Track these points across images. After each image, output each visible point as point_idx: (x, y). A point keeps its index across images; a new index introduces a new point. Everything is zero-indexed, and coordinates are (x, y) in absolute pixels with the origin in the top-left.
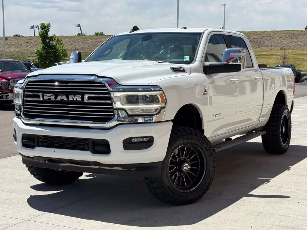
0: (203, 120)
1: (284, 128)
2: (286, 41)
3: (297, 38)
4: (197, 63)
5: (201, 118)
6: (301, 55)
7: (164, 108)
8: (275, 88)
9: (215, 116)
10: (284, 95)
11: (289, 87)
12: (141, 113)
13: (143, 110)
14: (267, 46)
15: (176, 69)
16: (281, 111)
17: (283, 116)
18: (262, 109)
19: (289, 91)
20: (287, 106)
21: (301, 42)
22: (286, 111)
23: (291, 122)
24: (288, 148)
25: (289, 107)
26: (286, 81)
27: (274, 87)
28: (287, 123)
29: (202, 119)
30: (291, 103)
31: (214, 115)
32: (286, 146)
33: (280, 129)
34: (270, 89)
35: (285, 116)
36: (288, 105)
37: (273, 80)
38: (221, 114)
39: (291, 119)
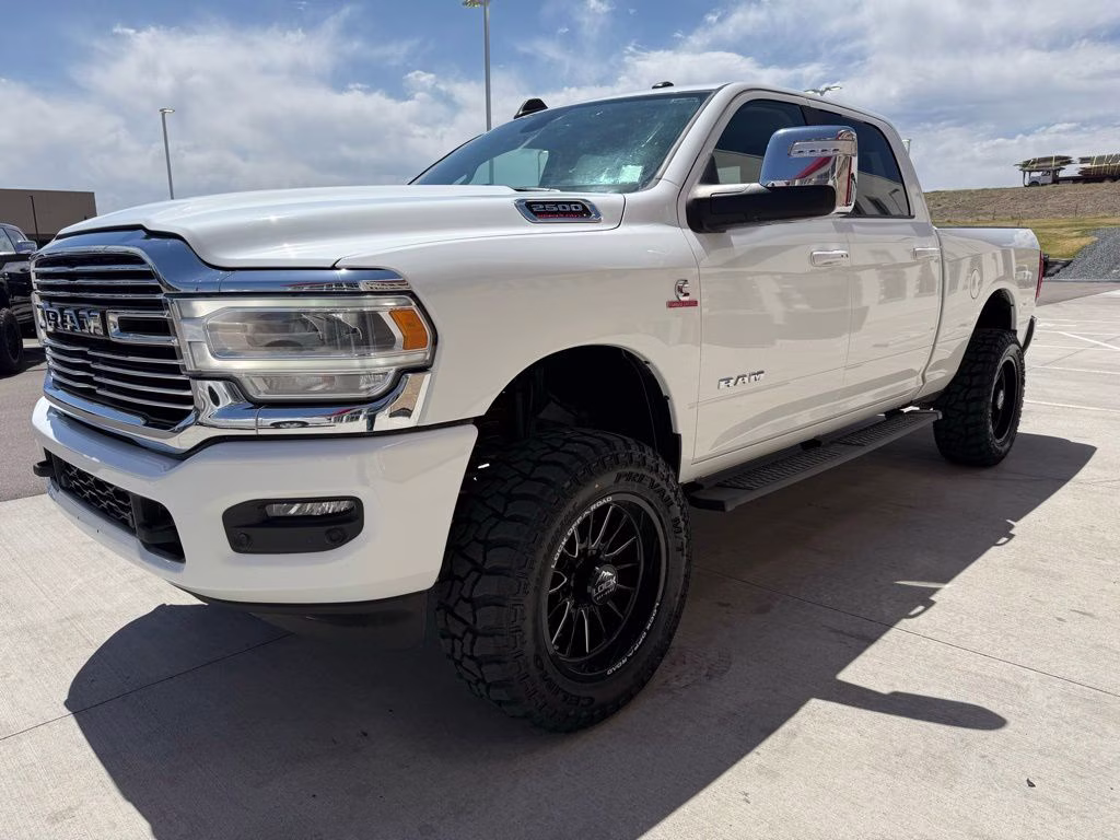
0: (672, 401)
1: (1002, 394)
2: (1022, 205)
3: (1045, 199)
4: (661, 189)
5: (664, 394)
6: (1051, 227)
7: (422, 369)
8: (980, 282)
9: (732, 381)
10: (1009, 303)
11: (1023, 284)
12: (324, 391)
13: (330, 379)
14: (986, 214)
15: (547, 206)
16: (996, 346)
17: (1002, 362)
18: (934, 346)
19: (1022, 293)
20: (1015, 332)
21: (1052, 205)
22: (1012, 348)
23: (1023, 382)
24: (1008, 450)
25: (1021, 337)
26: (1014, 270)
27: (978, 279)
28: (1013, 380)
29: (667, 398)
30: (1028, 324)
31: (728, 380)
32: (1002, 445)
33: (989, 395)
34: (965, 287)
35: (1008, 362)
36: (1017, 328)
37: (976, 262)
38: (762, 372)
39: (1023, 373)
